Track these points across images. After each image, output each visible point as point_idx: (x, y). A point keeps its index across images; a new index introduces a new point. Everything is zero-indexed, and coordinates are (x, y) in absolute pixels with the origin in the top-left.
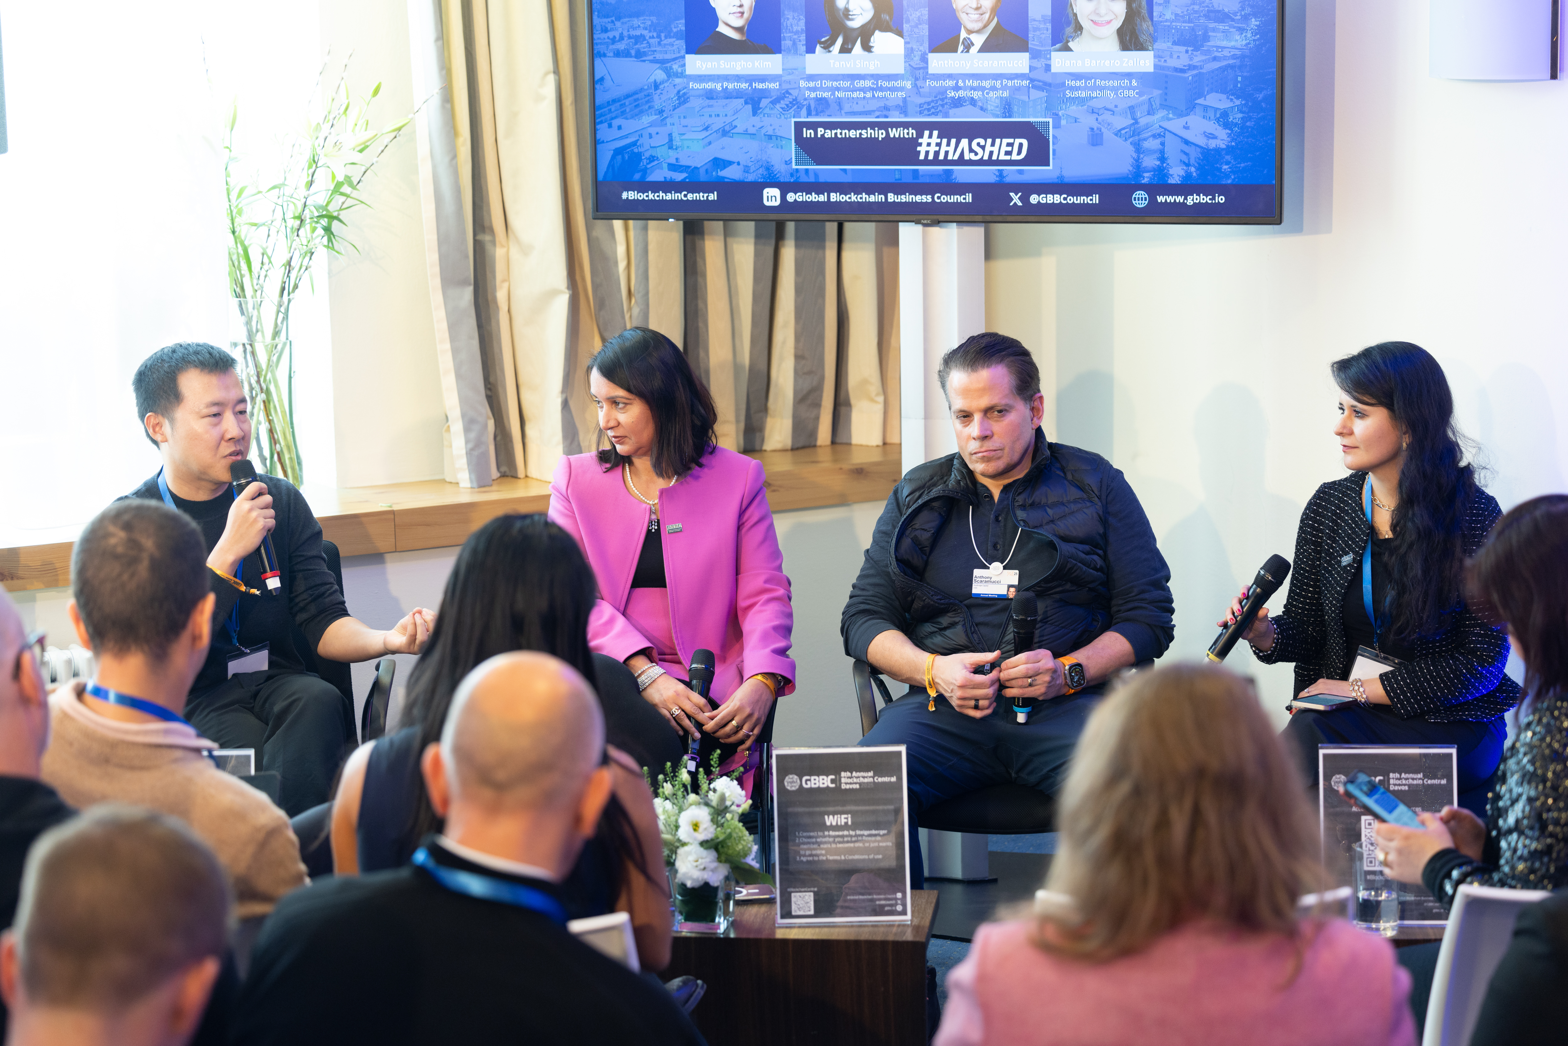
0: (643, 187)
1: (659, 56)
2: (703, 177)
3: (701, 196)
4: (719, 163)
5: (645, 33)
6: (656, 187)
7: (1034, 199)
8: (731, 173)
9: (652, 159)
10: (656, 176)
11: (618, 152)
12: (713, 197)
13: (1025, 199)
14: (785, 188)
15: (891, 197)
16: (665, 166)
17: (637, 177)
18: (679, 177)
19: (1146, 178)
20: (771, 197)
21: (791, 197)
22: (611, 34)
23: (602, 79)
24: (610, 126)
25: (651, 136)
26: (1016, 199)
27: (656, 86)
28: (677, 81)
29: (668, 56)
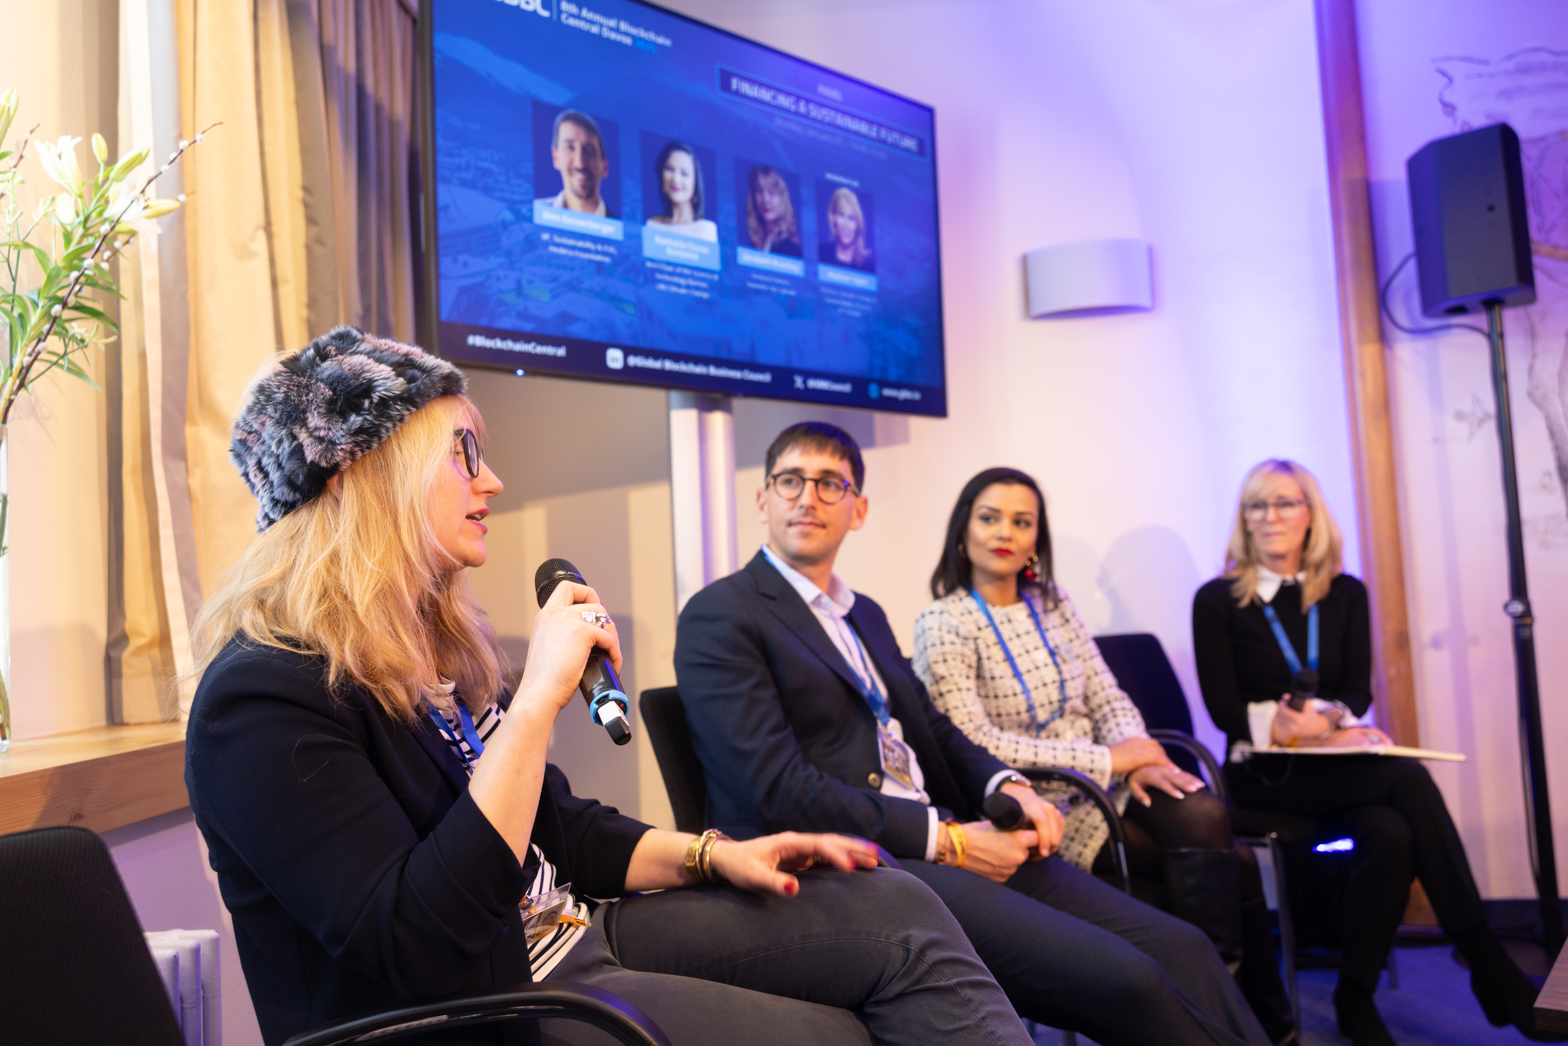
0: (491, 333)
1: (508, 196)
2: (551, 331)
3: (549, 350)
4: (566, 318)
5: (494, 168)
6: (504, 335)
7: (813, 384)
8: (578, 331)
9: (501, 303)
10: (506, 323)
11: (464, 291)
12: (561, 352)
13: (805, 382)
14: (628, 351)
15: (713, 371)
16: (513, 313)
17: (484, 322)
18: (528, 327)
19: (877, 375)
20: (615, 358)
21: (633, 361)
22: (457, 160)
23: (446, 208)
24: (455, 261)
25: (498, 279)
26: (799, 382)
27: (505, 225)
28: (526, 225)
29: (517, 197)
